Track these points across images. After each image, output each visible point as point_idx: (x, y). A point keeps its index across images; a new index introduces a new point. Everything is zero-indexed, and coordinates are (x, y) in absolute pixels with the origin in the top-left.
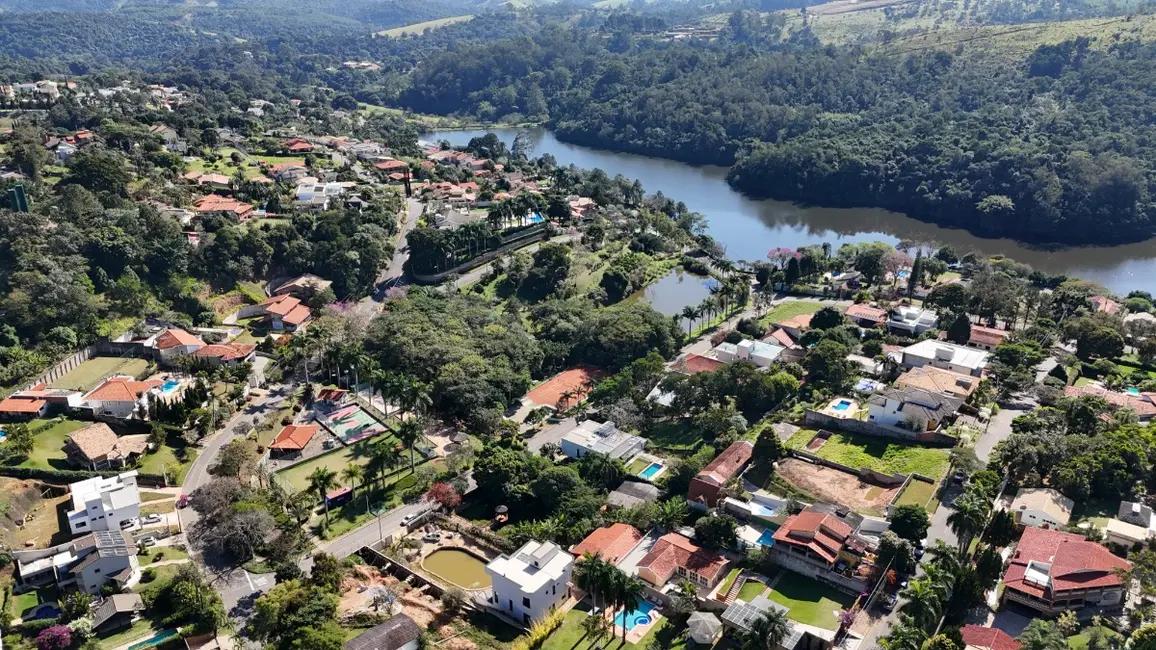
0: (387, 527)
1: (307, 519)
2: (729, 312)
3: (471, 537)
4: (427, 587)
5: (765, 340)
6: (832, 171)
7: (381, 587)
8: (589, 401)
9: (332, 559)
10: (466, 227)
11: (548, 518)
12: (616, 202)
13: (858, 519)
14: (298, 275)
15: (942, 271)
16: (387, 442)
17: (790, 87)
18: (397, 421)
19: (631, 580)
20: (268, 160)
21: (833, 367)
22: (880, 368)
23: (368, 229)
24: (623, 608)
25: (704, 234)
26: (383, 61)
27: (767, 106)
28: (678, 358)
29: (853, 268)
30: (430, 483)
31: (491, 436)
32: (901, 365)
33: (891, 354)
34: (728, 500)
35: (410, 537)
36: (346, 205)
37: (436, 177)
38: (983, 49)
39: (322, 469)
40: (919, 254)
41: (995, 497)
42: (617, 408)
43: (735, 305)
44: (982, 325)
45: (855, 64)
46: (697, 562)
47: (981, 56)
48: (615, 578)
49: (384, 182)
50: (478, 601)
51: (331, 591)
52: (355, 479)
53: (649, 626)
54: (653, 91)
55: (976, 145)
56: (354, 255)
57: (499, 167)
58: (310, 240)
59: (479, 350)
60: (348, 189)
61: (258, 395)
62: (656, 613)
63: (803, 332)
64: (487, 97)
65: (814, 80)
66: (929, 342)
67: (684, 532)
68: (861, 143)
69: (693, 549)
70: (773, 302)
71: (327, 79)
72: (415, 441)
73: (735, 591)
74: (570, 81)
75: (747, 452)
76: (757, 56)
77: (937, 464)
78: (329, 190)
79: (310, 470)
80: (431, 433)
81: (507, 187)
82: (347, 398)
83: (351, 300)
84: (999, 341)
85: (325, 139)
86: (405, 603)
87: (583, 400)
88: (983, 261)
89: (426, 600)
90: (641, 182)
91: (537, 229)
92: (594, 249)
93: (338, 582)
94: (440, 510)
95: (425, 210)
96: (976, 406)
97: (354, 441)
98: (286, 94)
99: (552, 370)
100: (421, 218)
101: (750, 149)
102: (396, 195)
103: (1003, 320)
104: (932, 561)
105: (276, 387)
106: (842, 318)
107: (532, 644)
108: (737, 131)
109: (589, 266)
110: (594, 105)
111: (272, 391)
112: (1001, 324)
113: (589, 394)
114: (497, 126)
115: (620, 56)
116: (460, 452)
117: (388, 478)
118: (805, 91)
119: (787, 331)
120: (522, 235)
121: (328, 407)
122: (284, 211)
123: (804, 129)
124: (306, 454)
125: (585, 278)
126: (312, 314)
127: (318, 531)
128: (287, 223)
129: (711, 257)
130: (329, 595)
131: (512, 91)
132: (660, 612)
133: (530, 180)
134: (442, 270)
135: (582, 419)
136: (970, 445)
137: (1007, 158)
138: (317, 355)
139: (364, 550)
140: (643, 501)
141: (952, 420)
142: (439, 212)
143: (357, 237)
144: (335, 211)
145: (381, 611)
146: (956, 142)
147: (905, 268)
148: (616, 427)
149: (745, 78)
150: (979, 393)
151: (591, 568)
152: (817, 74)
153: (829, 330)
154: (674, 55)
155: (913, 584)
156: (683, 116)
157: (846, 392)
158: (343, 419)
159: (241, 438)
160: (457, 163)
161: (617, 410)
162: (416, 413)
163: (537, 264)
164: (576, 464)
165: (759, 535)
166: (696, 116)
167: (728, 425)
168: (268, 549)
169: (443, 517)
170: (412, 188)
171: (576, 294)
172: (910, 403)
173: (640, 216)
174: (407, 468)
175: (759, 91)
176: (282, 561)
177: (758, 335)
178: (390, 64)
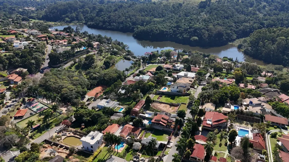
0: (52, 133)
1: (27, 134)
2: (136, 69)
3: (75, 133)
4: (64, 147)
5: (146, 75)
6: (158, 33)
7: (51, 149)
8: (103, 94)
9: (36, 144)
10: (65, 52)
11: (95, 125)
12: (105, 43)
13: (170, 114)
14: (17, 68)
15: (184, 55)
16: (49, 111)
17: (146, 12)
18: (51, 105)
19: (118, 137)
20: (4, 36)
21: (161, 80)
22: (172, 79)
23: (37, 54)
24: (117, 144)
25: (129, 50)
26: (36, 7)
27: (141, 17)
28: (125, 81)
29: (164, 56)
30: (62, 120)
31: (78, 106)
32: (177, 78)
33: (174, 76)
34: (140, 114)
35: (58, 135)
36: (29, 48)
37: (55, 39)
38: (189, 2)
39: (30, 120)
40: (179, 51)
41: (199, 106)
42: (111, 95)
43: (138, 67)
44: (194, 67)
45: (160, 6)
46: (134, 130)
47: (189, 4)
48: (114, 137)
49: (40, 41)
50: (79, 148)
51: (37, 153)
52: (40, 122)
53: (123, 148)
54: (112, 14)
55: (189, 25)
56: (33, 61)
57: (73, 35)
58: (19, 58)
59: (72, 84)
60: (29, 43)
61: (8, 102)
62: (125, 144)
63: (154, 72)
64: (67, 17)
65: (151, 10)
66: (182, 72)
67: (130, 123)
68: (164, 26)
69: (133, 127)
70: (147, 66)
71: (19, 12)
72: (57, 110)
73: (144, 136)
74: (90, 12)
75: (144, 102)
76: (137, 5)
77: (186, 100)
78: (23, 44)
79: (27, 121)
80: (61, 107)
81: (75, 40)
82: (36, 100)
83: (34, 74)
84: (197, 70)
85: (21, 30)
86: (59, 152)
87: (102, 94)
88: (193, 52)
89: (64, 151)
90: (111, 37)
91: (85, 51)
92: (101, 55)
93: (39, 150)
94: (66, 127)
95: (53, 48)
96: (193, 85)
97: (39, 112)
98: (7, 17)
99: (93, 87)
100: (52, 50)
101: (138, 28)
102: (44, 44)
103: (198, 65)
104: (187, 122)
105: (14, 100)
106: (163, 68)
107: (94, 157)
108: (134, 23)
109: (100, 60)
110: (97, 18)
111: (13, 101)
112: (197, 66)
113: (103, 93)
114: (71, 24)
115: (103, 5)
116: (69, 111)
117: (50, 120)
118: (149, 13)
119: (151, 72)
120: (81, 53)
121: (30, 103)
122: (10, 50)
123: (150, 23)
124: (25, 117)
125: (99, 63)
126: (22, 79)
127: (31, 137)
128: (12, 54)
129: (131, 55)
130: (37, 154)
131: (74, 15)
132: (126, 144)
133: (81, 38)
134: (59, 63)
135: (102, 99)
136: (193, 95)
137: (196, 28)
138: (25, 90)
139: (45, 140)
140: (120, 117)
141: (189, 89)
142: (57, 48)
143: (34, 56)
144: (26, 50)
145: (52, 155)
146: (185, 25)
147: (176, 55)
148: (111, 100)
149: (135, 10)
150: (194, 83)
151: (108, 136)
152: (152, 9)
153: (160, 71)
154: (116, 5)
155: (183, 128)
156: (120, 20)
157: (165, 85)
158: (35, 106)
159: (5, 115)
160: (61, 35)
161: (111, 96)
162: (56, 103)
163: (86, 60)
164: (101, 111)
165: (148, 121)
166: (123, 20)
167: (139, 96)
168: (17, 144)
169: (67, 128)
170: (48, 42)
171: (97, 67)
172: (180, 86)
173: (112, 46)
174: (55, 117)
175: (138, 13)
176: (21, 147)
177: (144, 74)
178: (38, 8)
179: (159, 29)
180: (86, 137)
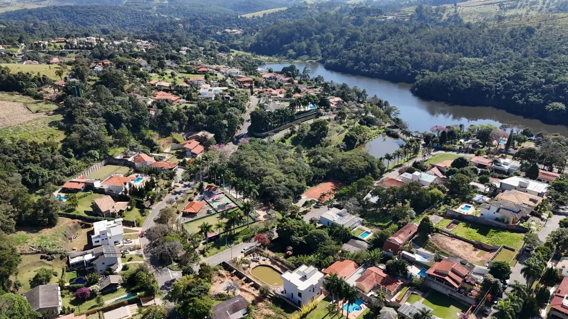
0: (234, 253)
1: (198, 246)
2: (409, 157)
3: (274, 261)
4: (252, 283)
5: (427, 172)
6: (467, 87)
7: (231, 281)
8: (335, 198)
9: (208, 266)
10: (279, 110)
11: (312, 254)
12: (353, 100)
13: (472, 266)
14: (199, 131)
15: (524, 141)
16: (237, 212)
17: (446, 44)
18: (242, 202)
19: (352, 288)
20: (188, 76)
21: (462, 188)
22: (488, 190)
23: (232, 110)
24: (347, 302)
25: (398, 117)
26: (243, 29)
27: (434, 53)
28: (381, 179)
29: (475, 138)
30: (256, 233)
31: (286, 212)
32: (499, 189)
33: (494, 183)
34: (404, 252)
35: (245, 259)
36: (223, 98)
37: (265, 86)
38: (552, 26)
39: (206, 223)
40: (512, 131)
41: (548, 261)
42: (349, 203)
43: (412, 154)
44: (546, 170)
45: (482, 32)
46: (386, 282)
47: (551, 29)
48: (345, 287)
49: (241, 88)
50: (276, 292)
51: (207, 282)
52: (221, 228)
53: (360, 312)
54: (375, 45)
55: (546, 75)
56: (225, 122)
57: (296, 82)
58: (205, 114)
59: (282, 170)
60: (224, 91)
61: (178, 187)
62: (364, 305)
63: (447, 169)
64: (292, 47)
65: (459, 40)
66: (515, 178)
67: (380, 266)
68: (483, 74)
69: (385, 275)
70: (432, 153)
71: (217, 38)
72: (250, 213)
73: (405, 298)
74: (333, 40)
75: (415, 229)
76: (430, 28)
77: (517, 241)
78: (215, 91)
79: (200, 223)
80: (258, 209)
81: (299, 91)
82: (219, 190)
83: (223, 143)
84: (554, 179)
85: (215, 66)
86: (242, 290)
87: (332, 198)
88: (548, 136)
89: (251, 290)
91: (313, 112)
92: (341, 123)
93: (211, 277)
94: (260, 246)
95: (259, 102)
96: (540, 212)
97: (221, 210)
98: (197, 44)
99: (317, 182)
100: (257, 105)
101: (424, 75)
102: (246, 94)
103: (557, 168)
104: (512, 291)
105: (187, 183)
106: (468, 163)
107: (302, 315)
108: (417, 66)
109: (338, 131)
110: (344, 51)
111: (185, 185)
112: (556, 170)
113: (335, 195)
114: (295, 61)
115: (359, 27)
116: (270, 219)
117: (236, 229)
118: (454, 46)
119: (439, 168)
120: (305, 115)
121: (210, 194)
122: (194, 100)
123: (453, 65)
124: (199, 216)
125: (335, 137)
126: (205, 149)
127: (202, 252)
128: (195, 106)
129: (401, 129)
130: (207, 283)
131: (304, 44)
132: (366, 305)
133: (310, 88)
134: (266, 130)
135: (331, 207)
136: (536, 232)
137: (563, 83)
138: (206, 169)
139: (224, 263)
140: (360, 250)
141: (526, 219)
142: (266, 103)
143: (227, 113)
144: (217, 101)
145: (230, 293)
146: (535, 74)
147: (504, 139)
148: (348, 212)
149: (422, 39)
150: (542, 206)
151: (332, 280)
152: (461, 37)
153: (461, 169)
154: (386, 27)
155: (500, 303)
156: (389, 58)
157: (469, 201)
158: (217, 200)
159: (170, 206)
160: (276, 79)
161: (349, 204)
162: (250, 199)
163: (311, 130)
164: (327, 229)
165: (419, 271)
166: (396, 58)
167: (405, 214)
168: (179, 259)
169: (262, 250)
170: (254, 91)
171: (331, 145)
172: (503, 208)
173: (365, 107)
174: (245, 225)
175: (430, 46)
176: (185, 266)
177: (424, 170)
178: (246, 31)
179: (471, 80)
180: (291, 273)
